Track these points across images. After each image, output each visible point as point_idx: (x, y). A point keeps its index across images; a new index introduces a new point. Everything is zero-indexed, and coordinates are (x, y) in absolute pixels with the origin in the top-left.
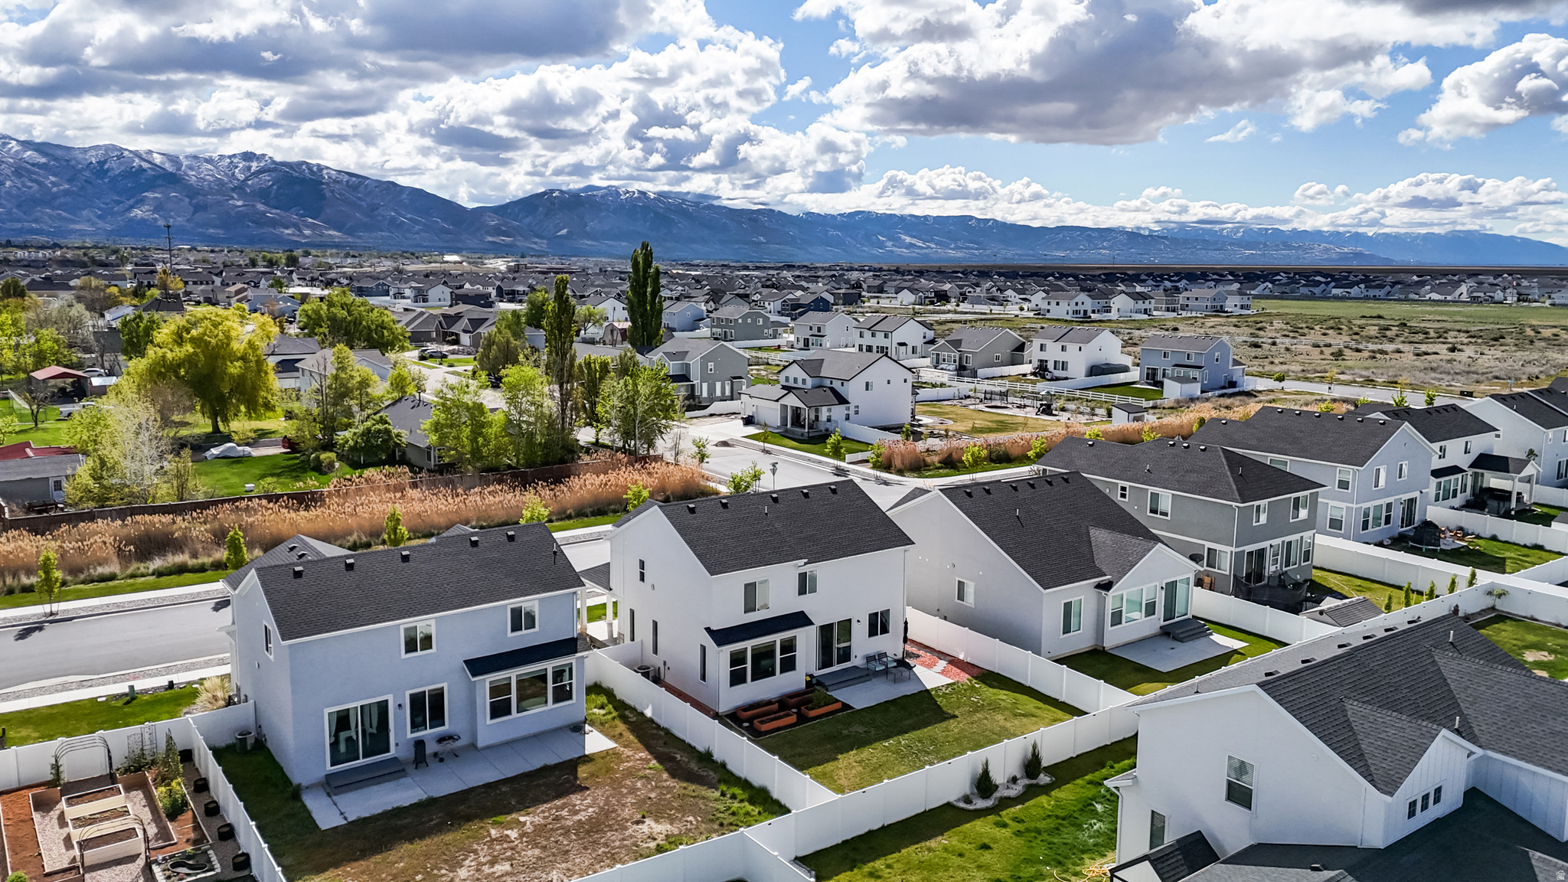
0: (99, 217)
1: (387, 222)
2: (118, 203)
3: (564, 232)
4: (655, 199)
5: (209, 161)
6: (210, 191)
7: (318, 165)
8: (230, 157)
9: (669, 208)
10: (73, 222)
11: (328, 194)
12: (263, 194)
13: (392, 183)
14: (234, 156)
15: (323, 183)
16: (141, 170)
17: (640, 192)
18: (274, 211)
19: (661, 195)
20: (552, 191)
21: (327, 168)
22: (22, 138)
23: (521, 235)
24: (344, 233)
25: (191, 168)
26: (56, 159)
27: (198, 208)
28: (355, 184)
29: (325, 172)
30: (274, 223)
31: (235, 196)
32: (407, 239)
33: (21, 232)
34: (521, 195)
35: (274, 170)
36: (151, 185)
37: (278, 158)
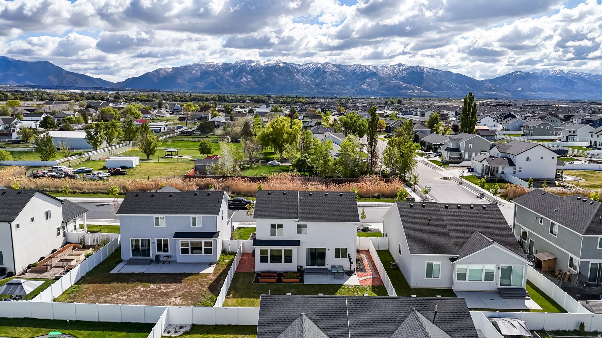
0: (352, 88)
1: (445, 87)
2: (358, 83)
3: (520, 89)
4: (567, 73)
5: (386, 67)
6: (386, 78)
7: (423, 67)
8: (394, 66)
9: (574, 77)
10: (344, 90)
11: (425, 77)
12: (403, 79)
13: (450, 72)
14: (395, 65)
15: (424, 73)
16: (366, 72)
17: (560, 70)
18: (406, 84)
19: (570, 72)
20: (517, 72)
21: (426, 67)
22: (334, 63)
23: (500, 91)
24: (429, 92)
25: (381, 70)
26: (342, 70)
27: (381, 84)
28: (435, 72)
29: (425, 69)
30: (405, 88)
31: (394, 79)
32: (453, 93)
33: (329, 93)
34: (503, 74)
35: (408, 69)
36: (367, 77)
37: (409, 65)
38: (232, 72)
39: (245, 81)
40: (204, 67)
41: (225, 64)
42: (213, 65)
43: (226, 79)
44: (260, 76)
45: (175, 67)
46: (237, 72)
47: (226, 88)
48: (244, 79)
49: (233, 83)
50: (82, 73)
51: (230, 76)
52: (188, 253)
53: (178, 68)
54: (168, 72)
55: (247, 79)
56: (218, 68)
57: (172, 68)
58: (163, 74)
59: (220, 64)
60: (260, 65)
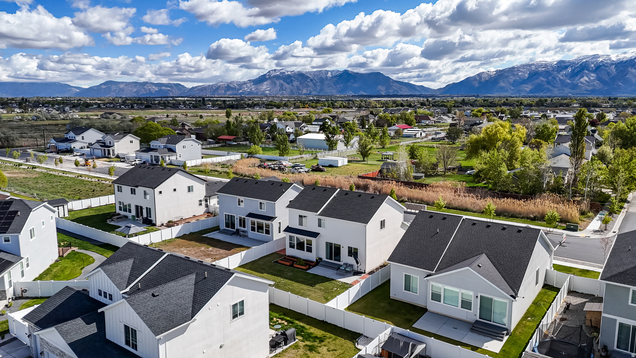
38: (570, 71)
39: (586, 81)
40: (533, 68)
41: (560, 62)
42: (546, 65)
43: (560, 79)
44: (609, 74)
45: (499, 69)
46: (576, 71)
47: (559, 91)
48: (586, 78)
49: (569, 84)
50: (407, 81)
51: (566, 75)
52: (255, 231)
53: (502, 70)
54: (490, 75)
55: (589, 79)
56: (552, 67)
57: (496, 71)
58: (485, 78)
59: (555, 63)
60: (610, 59)
